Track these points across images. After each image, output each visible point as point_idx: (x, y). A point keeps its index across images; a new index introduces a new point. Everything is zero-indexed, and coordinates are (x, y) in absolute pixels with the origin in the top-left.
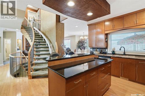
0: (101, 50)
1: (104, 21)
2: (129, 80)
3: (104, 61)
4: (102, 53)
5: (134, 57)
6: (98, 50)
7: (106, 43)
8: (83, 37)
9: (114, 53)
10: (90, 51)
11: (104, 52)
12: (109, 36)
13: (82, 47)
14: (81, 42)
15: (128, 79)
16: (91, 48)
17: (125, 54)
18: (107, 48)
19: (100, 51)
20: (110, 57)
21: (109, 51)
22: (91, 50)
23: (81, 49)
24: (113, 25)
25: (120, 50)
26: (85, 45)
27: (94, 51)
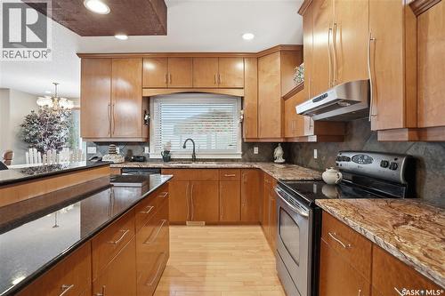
0: (130, 151)
1: (143, 57)
2: (207, 224)
3: (140, 185)
4: (134, 161)
5: (214, 165)
6: (118, 149)
7: (145, 127)
8: (53, 99)
9: (167, 157)
10: (88, 155)
11: (138, 157)
12: (155, 106)
13: (47, 141)
14: (42, 122)
15: (204, 223)
16: (89, 145)
17: (194, 160)
18: (146, 142)
19: (125, 153)
20: (159, 171)
21: (154, 152)
22: (93, 150)
23: (41, 150)
24: (167, 76)
25: (184, 147)
26: (62, 134)
27: (104, 153)
